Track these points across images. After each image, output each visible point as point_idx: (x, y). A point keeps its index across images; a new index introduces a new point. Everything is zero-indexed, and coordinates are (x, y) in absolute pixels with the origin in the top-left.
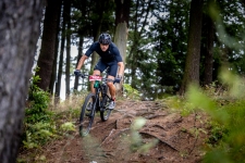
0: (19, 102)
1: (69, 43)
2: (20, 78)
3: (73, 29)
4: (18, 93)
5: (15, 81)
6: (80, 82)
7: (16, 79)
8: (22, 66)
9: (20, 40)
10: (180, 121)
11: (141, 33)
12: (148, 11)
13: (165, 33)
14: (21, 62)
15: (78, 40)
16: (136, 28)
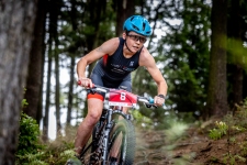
0: (12, 108)
1: (57, 66)
2: (12, 75)
4: (10, 96)
5: (5, 81)
6: (74, 114)
7: (8, 77)
8: (14, 60)
9: (10, 27)
10: (208, 150)
12: (155, 20)
14: (13, 55)
15: (69, 61)
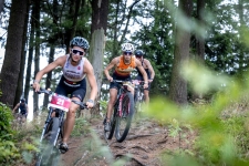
3: (42, 37)
11: (122, 42)
13: (149, 43)
16: (116, 37)
